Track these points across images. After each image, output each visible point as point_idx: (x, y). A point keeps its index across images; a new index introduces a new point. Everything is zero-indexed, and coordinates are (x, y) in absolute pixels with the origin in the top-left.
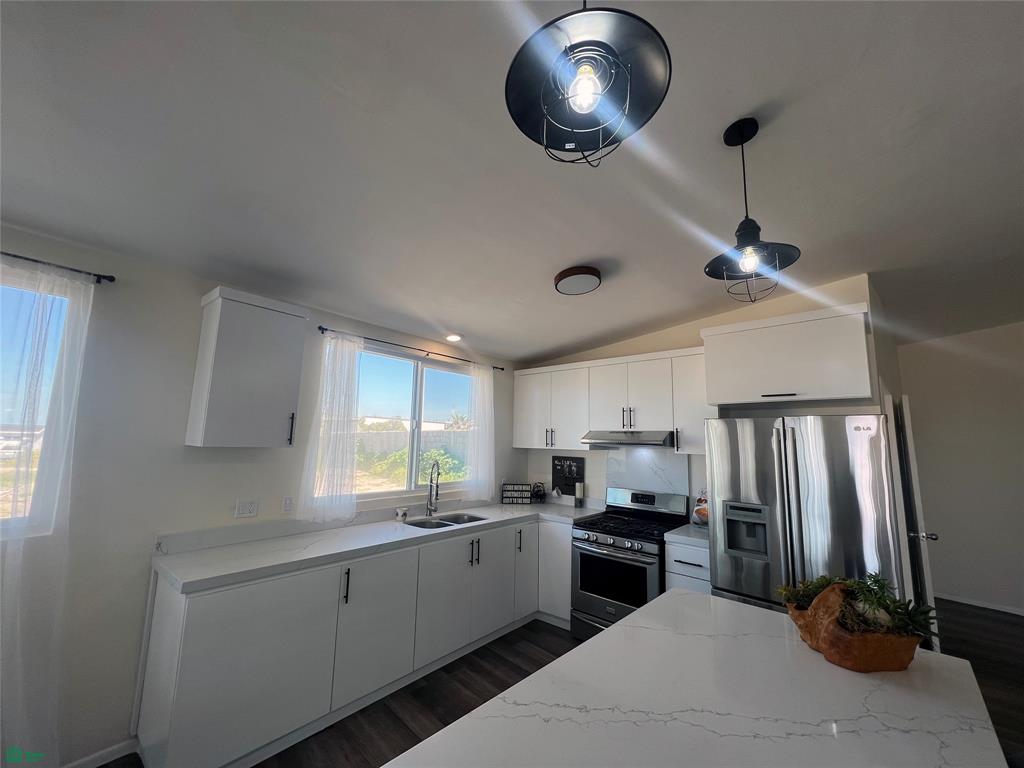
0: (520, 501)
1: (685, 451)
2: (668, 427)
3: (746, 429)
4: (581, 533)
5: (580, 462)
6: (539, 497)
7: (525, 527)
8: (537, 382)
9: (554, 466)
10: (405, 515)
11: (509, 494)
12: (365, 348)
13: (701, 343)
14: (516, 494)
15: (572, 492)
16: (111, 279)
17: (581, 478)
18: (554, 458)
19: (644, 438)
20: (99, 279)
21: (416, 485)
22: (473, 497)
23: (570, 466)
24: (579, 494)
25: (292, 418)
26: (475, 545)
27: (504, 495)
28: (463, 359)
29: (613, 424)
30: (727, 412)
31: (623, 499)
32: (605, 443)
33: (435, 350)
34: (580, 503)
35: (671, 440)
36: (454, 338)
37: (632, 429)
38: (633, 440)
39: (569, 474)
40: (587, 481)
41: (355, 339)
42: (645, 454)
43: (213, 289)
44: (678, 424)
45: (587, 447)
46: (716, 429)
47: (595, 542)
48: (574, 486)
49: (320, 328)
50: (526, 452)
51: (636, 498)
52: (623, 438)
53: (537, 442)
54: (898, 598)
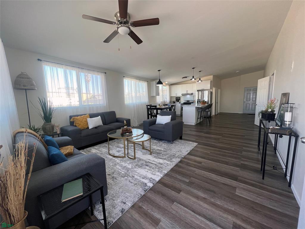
1: (194, 95)
2: (191, 92)
3: (200, 92)
5: (180, 98)
6: (174, 102)
8: (174, 87)
14: (172, 102)
15: (179, 102)
18: (176, 97)
19: (189, 94)
23: (178, 98)
27: (170, 102)
29: (185, 92)
30: (198, 91)
31: (185, 101)
32: (183, 95)
35: (192, 94)
38: (187, 94)
40: (181, 100)
42: (188, 96)
44: (193, 92)
45: (181, 96)
46: (197, 92)
50: (173, 97)
51: (187, 101)
53: (174, 95)
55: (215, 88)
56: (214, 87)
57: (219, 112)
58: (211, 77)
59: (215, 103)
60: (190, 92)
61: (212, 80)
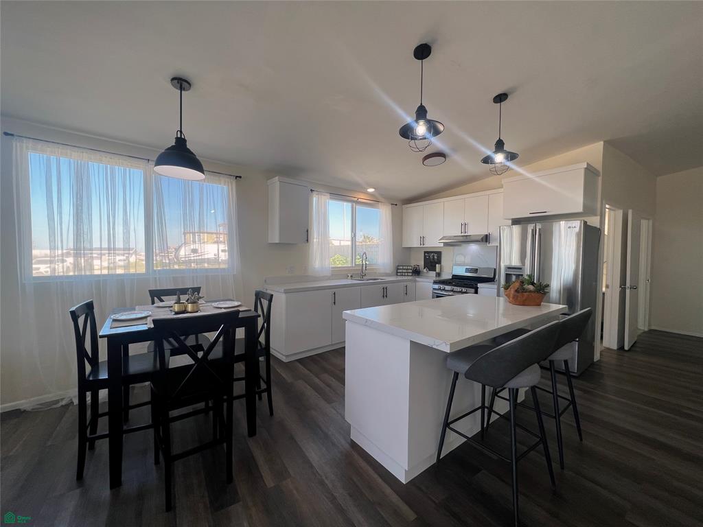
0: (406, 274)
1: (494, 244)
2: (482, 232)
3: (517, 230)
4: (436, 286)
5: (439, 254)
6: (417, 272)
7: (409, 284)
8: (416, 211)
9: (425, 256)
10: (352, 276)
11: (401, 271)
12: (330, 198)
13: (502, 187)
14: (404, 271)
15: (435, 270)
16: (240, 177)
17: (439, 262)
18: (425, 252)
19: (473, 238)
20: (237, 177)
21: (355, 264)
22: (382, 271)
23: (433, 256)
24: (438, 270)
25: (307, 231)
26: (385, 289)
27: (398, 271)
28: (375, 201)
29: (456, 232)
30: (517, 222)
31: (461, 271)
32: (451, 242)
33: (362, 197)
34: (439, 275)
35: (486, 239)
36: (371, 190)
37: (466, 234)
38: (467, 240)
39: (433, 260)
40: (442, 264)
41: (327, 194)
42: (474, 247)
43: (274, 177)
44: (493, 231)
45: (442, 245)
46: (504, 231)
47: (444, 290)
48: (435, 266)
49: (311, 190)
50: (410, 249)
51: (467, 271)
52: (461, 239)
53: (415, 243)
54: (535, 282)
55: (620, 213)
56: (615, 204)
57: (643, 326)
58: (594, 152)
59: (618, 290)
60: (476, 230)
61: (598, 166)
